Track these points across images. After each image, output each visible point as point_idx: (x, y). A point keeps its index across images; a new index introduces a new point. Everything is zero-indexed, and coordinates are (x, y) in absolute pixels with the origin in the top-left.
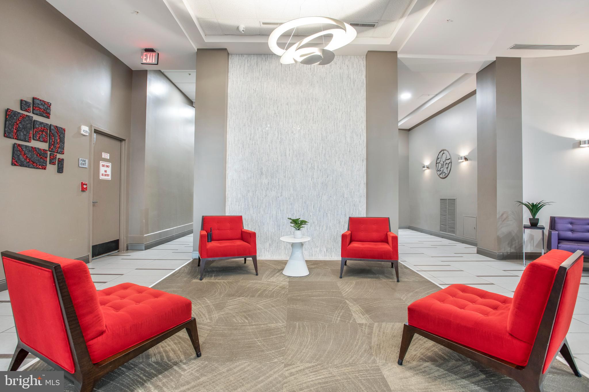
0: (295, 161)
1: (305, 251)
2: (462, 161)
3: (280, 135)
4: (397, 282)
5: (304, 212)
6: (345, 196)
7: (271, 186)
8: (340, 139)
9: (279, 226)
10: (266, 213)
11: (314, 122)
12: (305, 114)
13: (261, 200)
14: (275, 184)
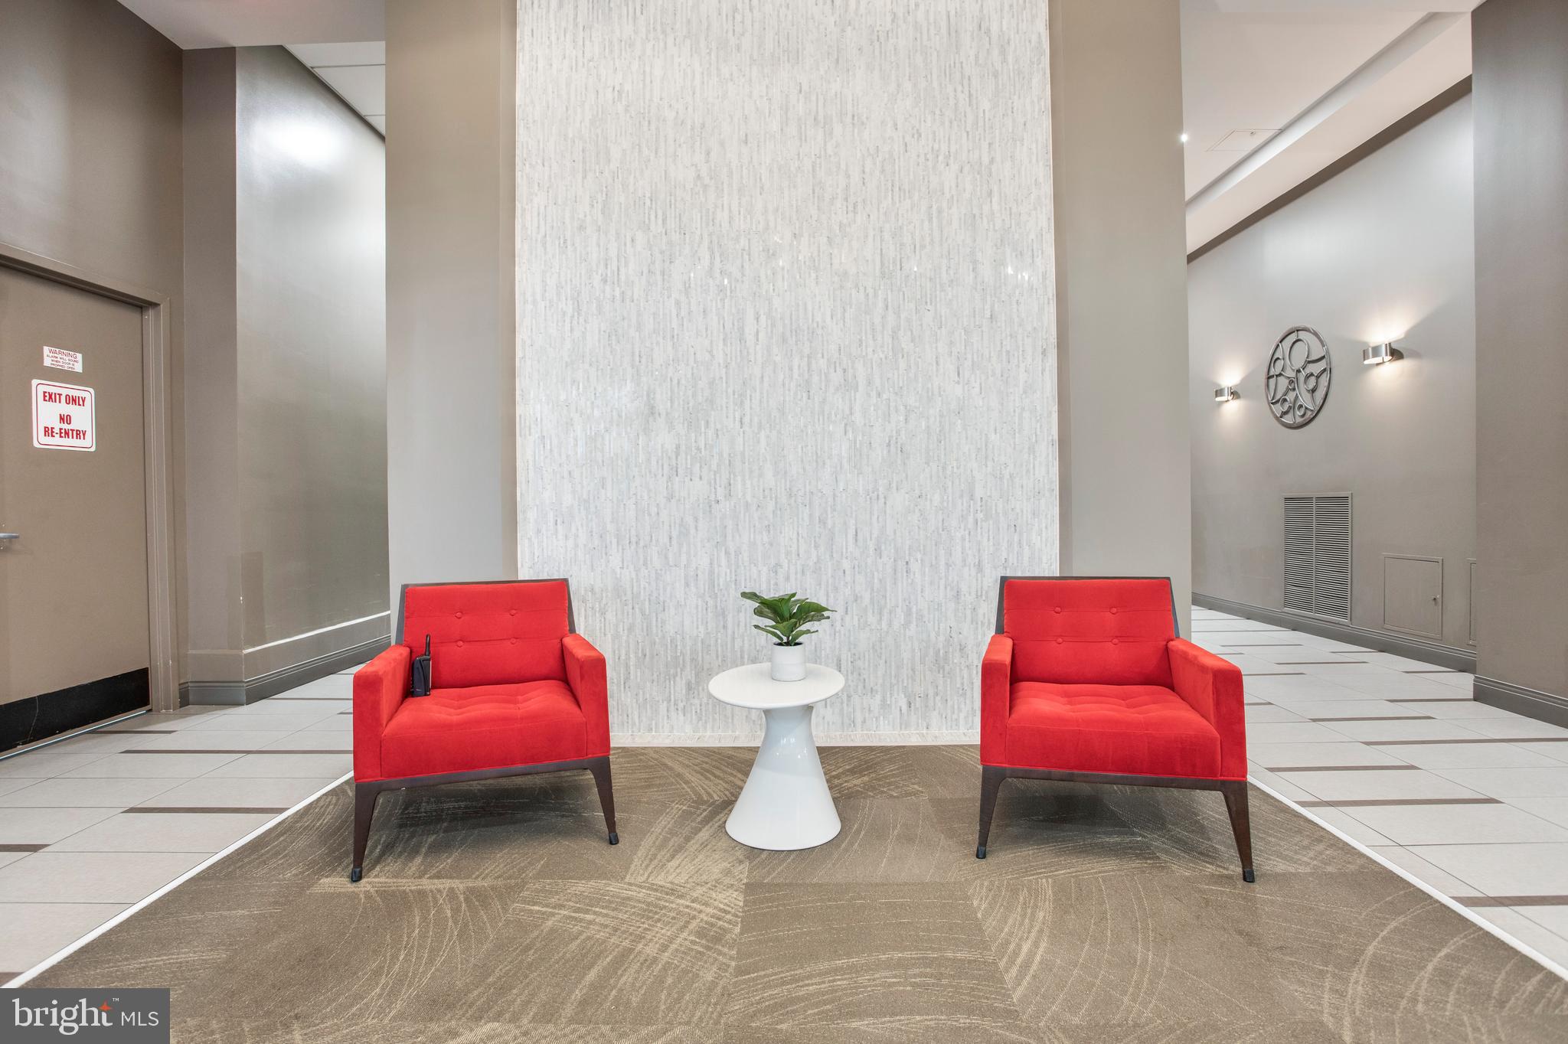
0: (778, 359)
1: (826, 707)
2: (1378, 360)
3: (718, 259)
4: (1245, 879)
5: (818, 557)
6: (979, 493)
7: (689, 457)
8: (951, 272)
9: (723, 613)
10: (671, 563)
11: (851, 208)
12: (814, 177)
13: (650, 515)
14: (703, 450)
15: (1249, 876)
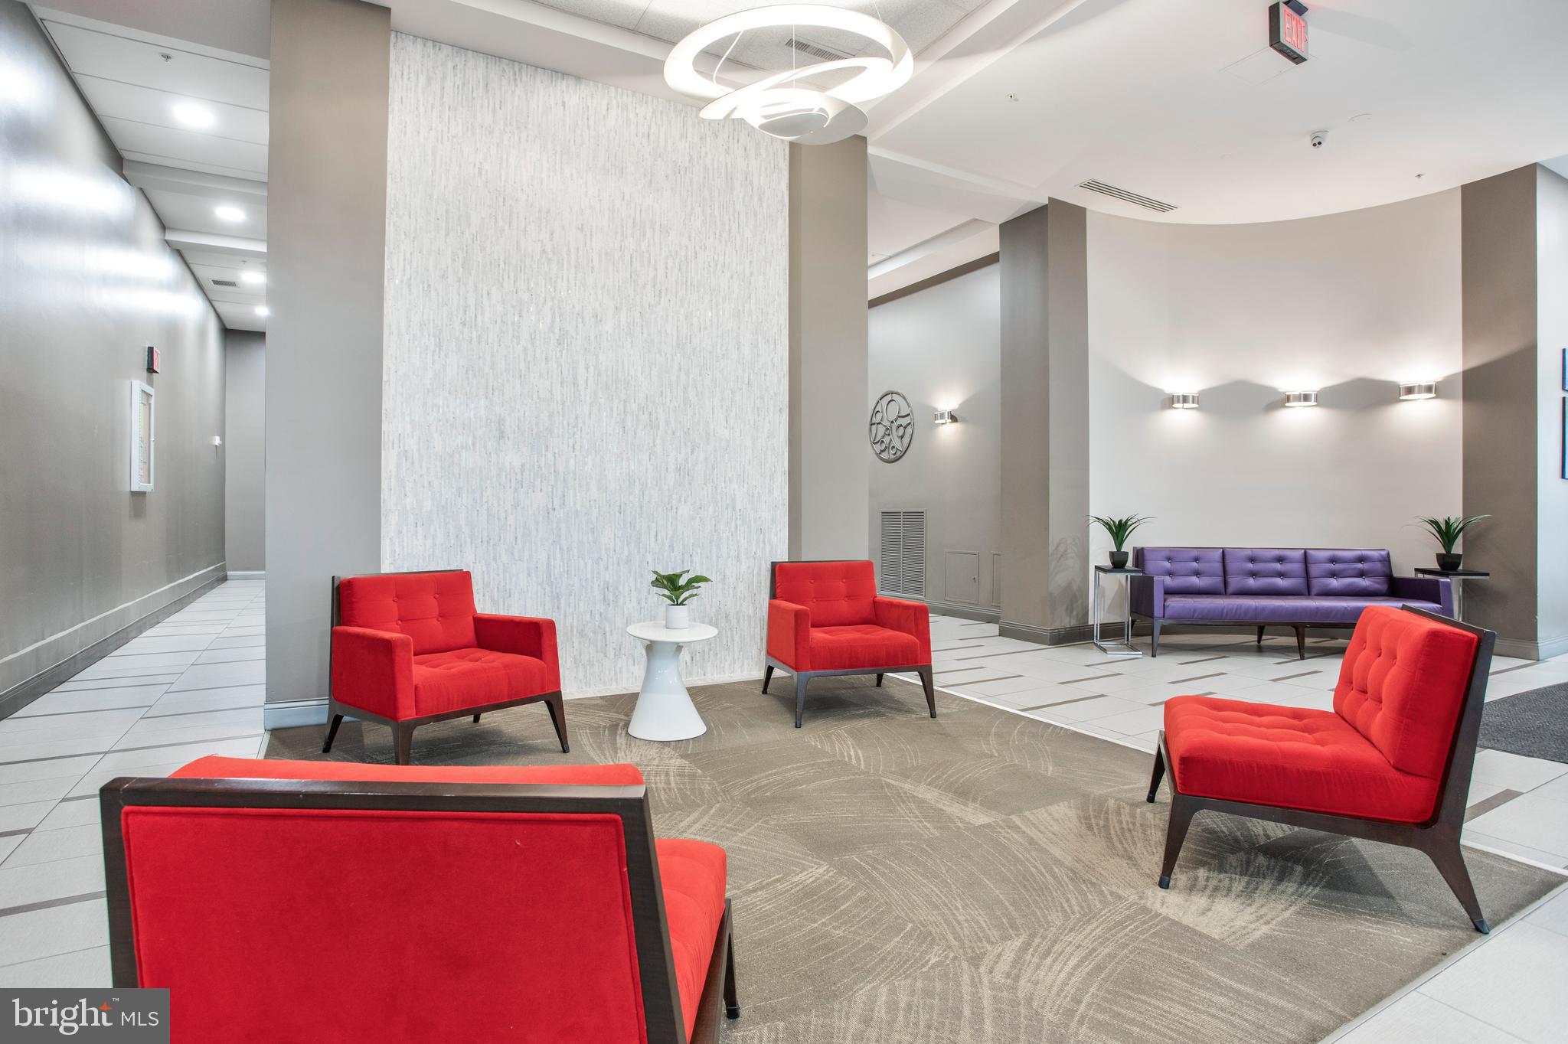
0: (602, 401)
1: (634, 664)
2: (943, 421)
3: (558, 319)
4: (932, 717)
5: (629, 552)
6: (739, 506)
7: (532, 474)
8: (724, 349)
9: (558, 597)
10: (517, 558)
11: (657, 293)
12: (631, 266)
13: (499, 519)
14: (543, 469)
15: (933, 715)
